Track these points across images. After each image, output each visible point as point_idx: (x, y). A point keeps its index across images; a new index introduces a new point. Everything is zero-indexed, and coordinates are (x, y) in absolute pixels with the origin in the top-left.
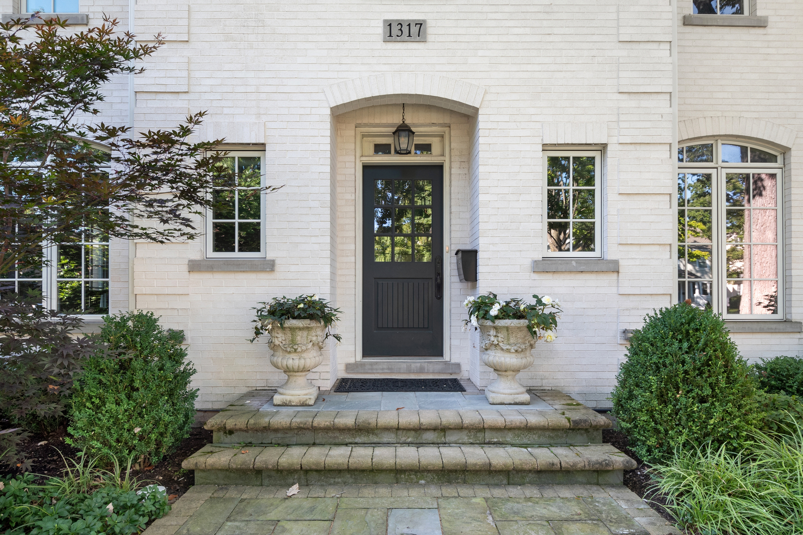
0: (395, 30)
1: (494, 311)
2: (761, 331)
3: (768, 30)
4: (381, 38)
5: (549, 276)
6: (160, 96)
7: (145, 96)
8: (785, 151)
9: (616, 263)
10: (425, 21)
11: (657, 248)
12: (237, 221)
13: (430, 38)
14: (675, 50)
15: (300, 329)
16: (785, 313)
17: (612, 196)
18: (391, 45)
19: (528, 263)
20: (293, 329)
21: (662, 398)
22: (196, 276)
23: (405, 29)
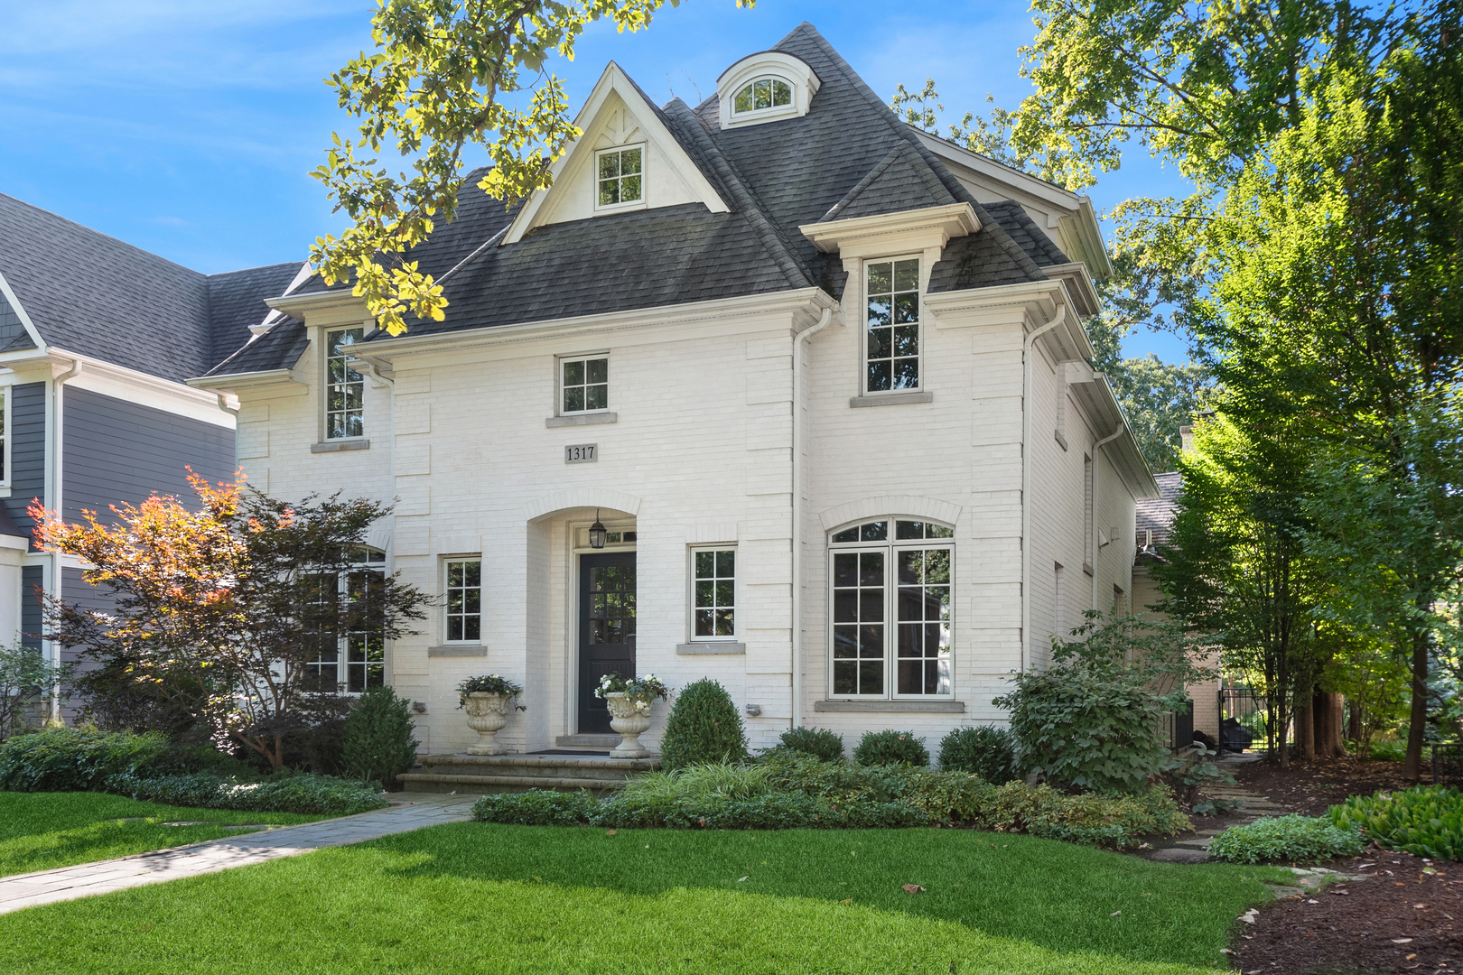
0: (574, 455)
3: (935, 405)
4: (564, 460)
5: (691, 657)
6: (411, 519)
7: (401, 519)
8: (953, 527)
9: (743, 645)
10: (596, 445)
11: (778, 632)
12: (464, 614)
13: (600, 458)
15: (482, 698)
16: (953, 695)
18: (572, 467)
19: (673, 647)
22: (434, 660)
23: (581, 453)
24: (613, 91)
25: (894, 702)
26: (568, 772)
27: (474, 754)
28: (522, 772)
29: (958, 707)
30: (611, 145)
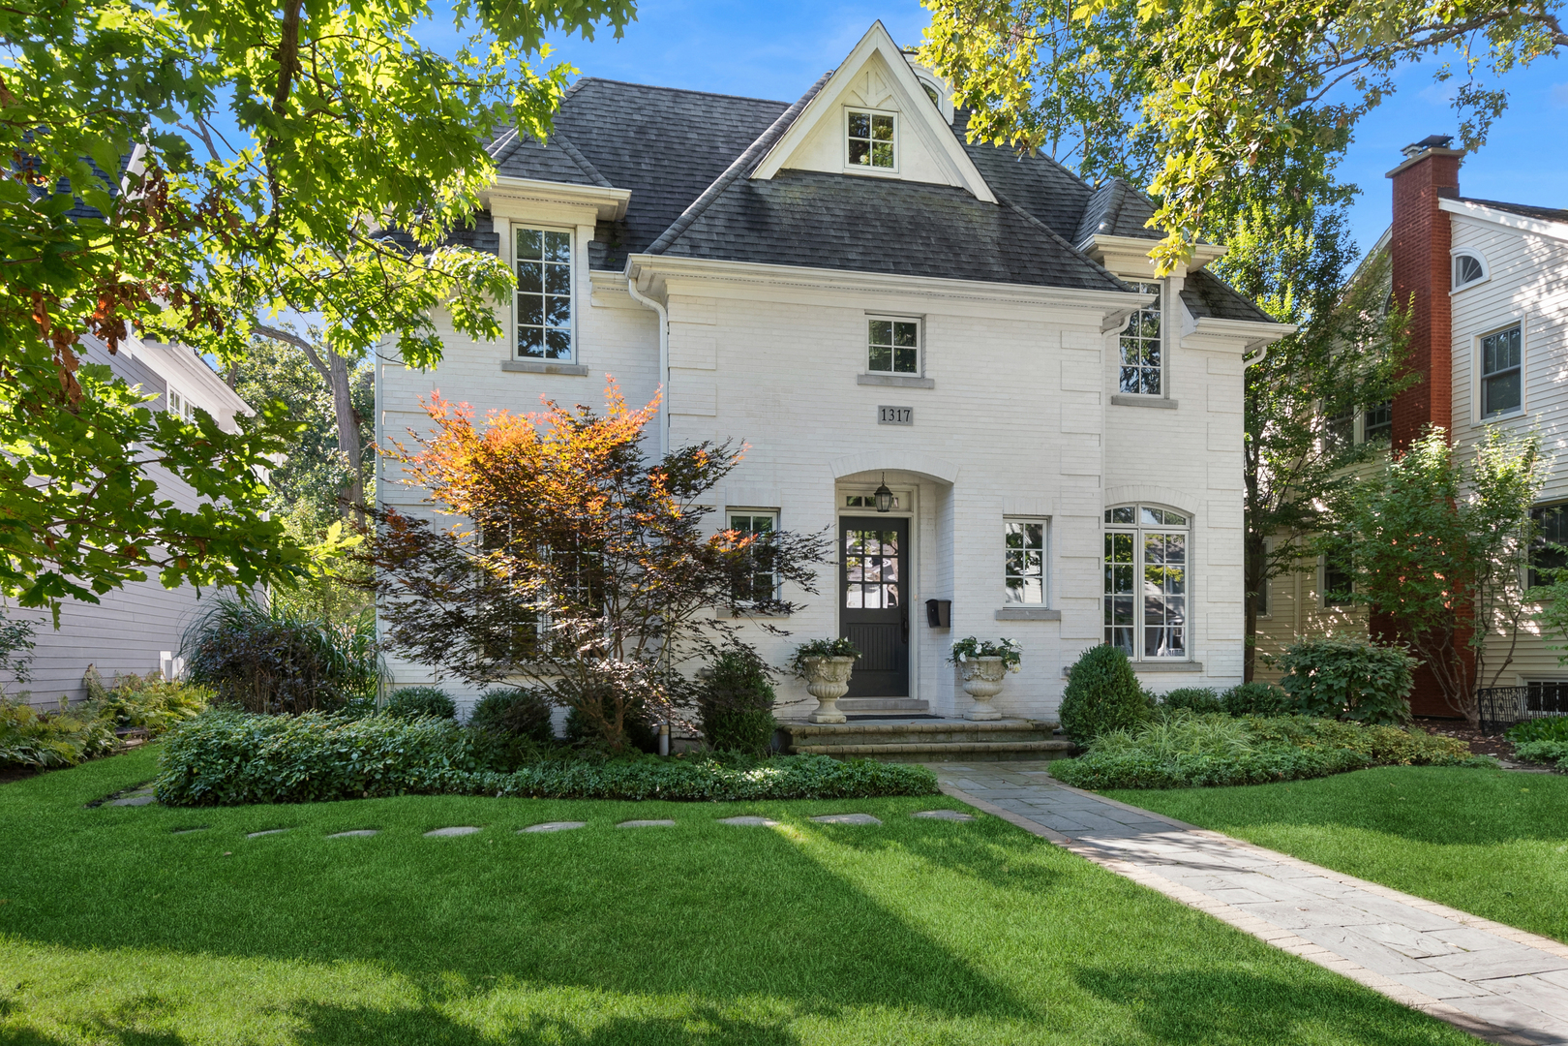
0: (888, 416)
1: (978, 650)
2: (1171, 671)
3: (1179, 411)
4: (877, 420)
5: (1010, 623)
8: (1191, 516)
9: (1058, 613)
10: (912, 408)
11: (1088, 601)
13: (915, 422)
14: (1103, 443)
16: (1190, 656)
17: (1055, 559)
18: (886, 427)
19: (992, 612)
20: (836, 664)
21: (1091, 704)
23: (896, 414)
24: (877, 52)
25: (1143, 663)
26: (963, 737)
27: (825, 723)
28: (913, 738)
29: (1194, 666)
30: (861, 104)
